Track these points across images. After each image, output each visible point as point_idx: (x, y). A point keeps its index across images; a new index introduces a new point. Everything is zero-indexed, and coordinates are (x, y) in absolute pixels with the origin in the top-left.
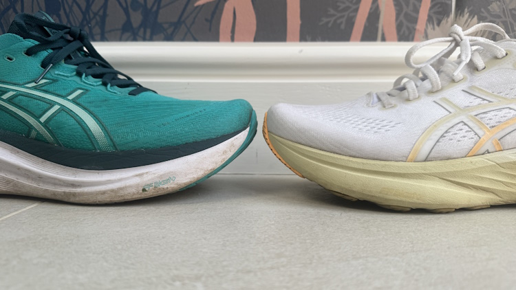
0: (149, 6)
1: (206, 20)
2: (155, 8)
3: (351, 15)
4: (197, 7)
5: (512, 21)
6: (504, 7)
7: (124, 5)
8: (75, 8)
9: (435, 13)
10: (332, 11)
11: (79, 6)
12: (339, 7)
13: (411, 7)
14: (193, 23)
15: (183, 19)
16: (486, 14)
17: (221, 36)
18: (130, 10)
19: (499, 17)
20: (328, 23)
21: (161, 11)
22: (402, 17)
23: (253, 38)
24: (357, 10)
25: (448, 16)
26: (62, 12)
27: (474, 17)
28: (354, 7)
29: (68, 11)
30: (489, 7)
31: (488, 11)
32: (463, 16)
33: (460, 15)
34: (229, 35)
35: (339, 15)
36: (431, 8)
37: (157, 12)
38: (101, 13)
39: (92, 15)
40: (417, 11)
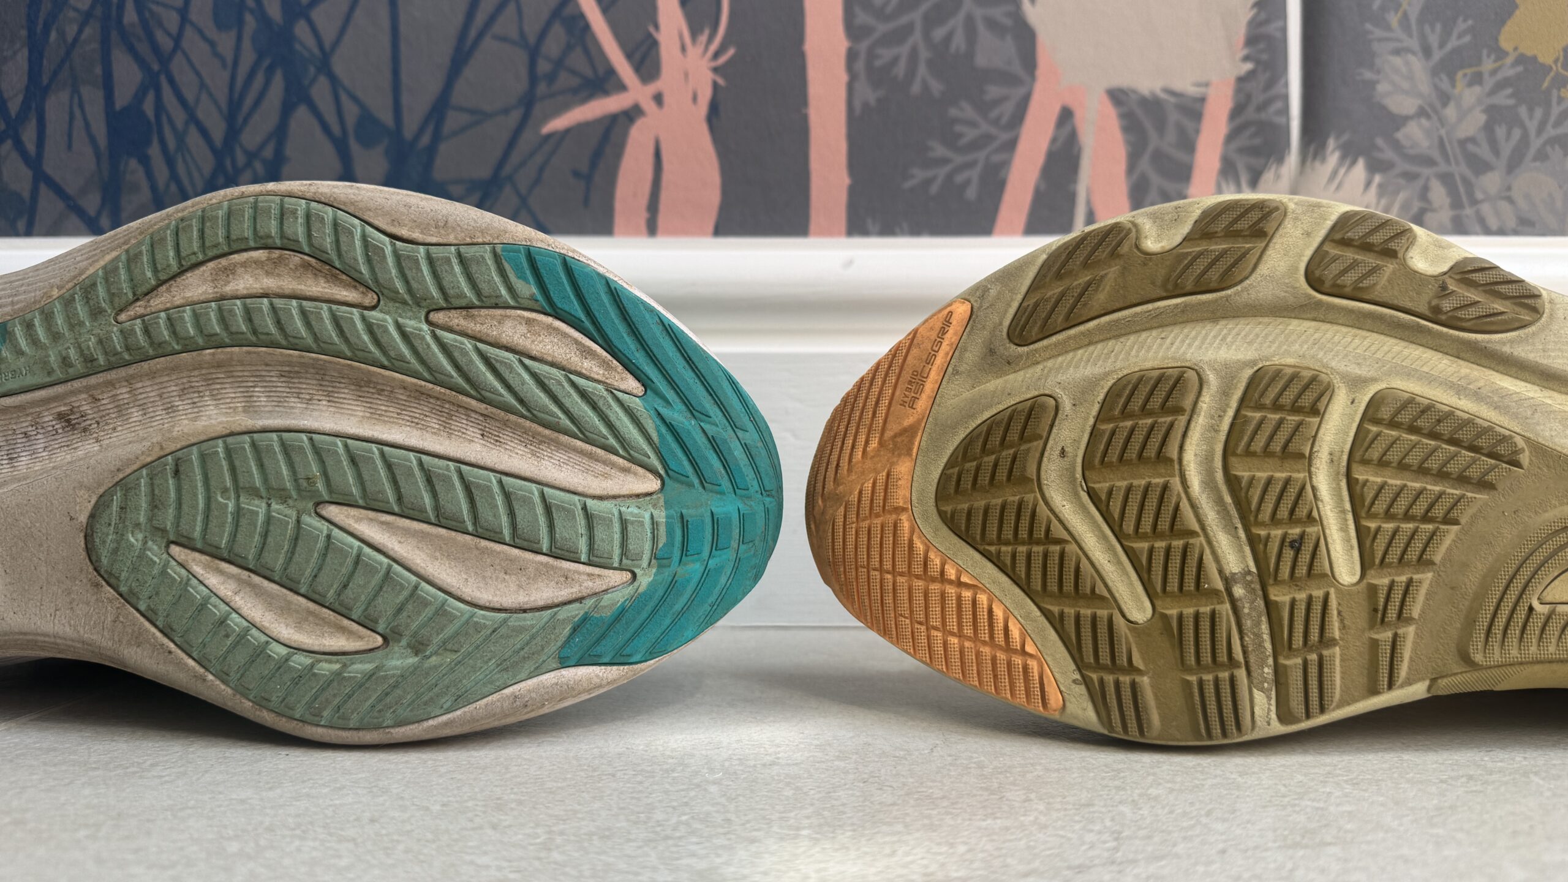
0: (409, 132)
1: (576, 174)
2: (425, 140)
3: (997, 158)
4: (550, 136)
5: (1468, 173)
6: (1443, 132)
7: (336, 129)
8: (194, 138)
9: (1241, 151)
10: (939, 150)
11: (204, 132)
12: (960, 136)
13: (1171, 136)
14: (537, 181)
15: (507, 169)
16: (1389, 154)
17: (619, 220)
18: (355, 147)
19: (1430, 162)
20: (928, 182)
21: (443, 147)
22: (1145, 164)
23: (710, 227)
24: (1011, 145)
25: (1281, 160)
26: (154, 151)
27: (1354, 162)
28: (1005, 136)
29: (171, 144)
30: (1399, 135)
31: (1397, 146)
32: (1324, 160)
33: (1314, 158)
34: (644, 215)
35: (959, 159)
36: (1230, 138)
37: (431, 150)
38: (268, 152)
39: (241, 159)
40: (1188, 145)
